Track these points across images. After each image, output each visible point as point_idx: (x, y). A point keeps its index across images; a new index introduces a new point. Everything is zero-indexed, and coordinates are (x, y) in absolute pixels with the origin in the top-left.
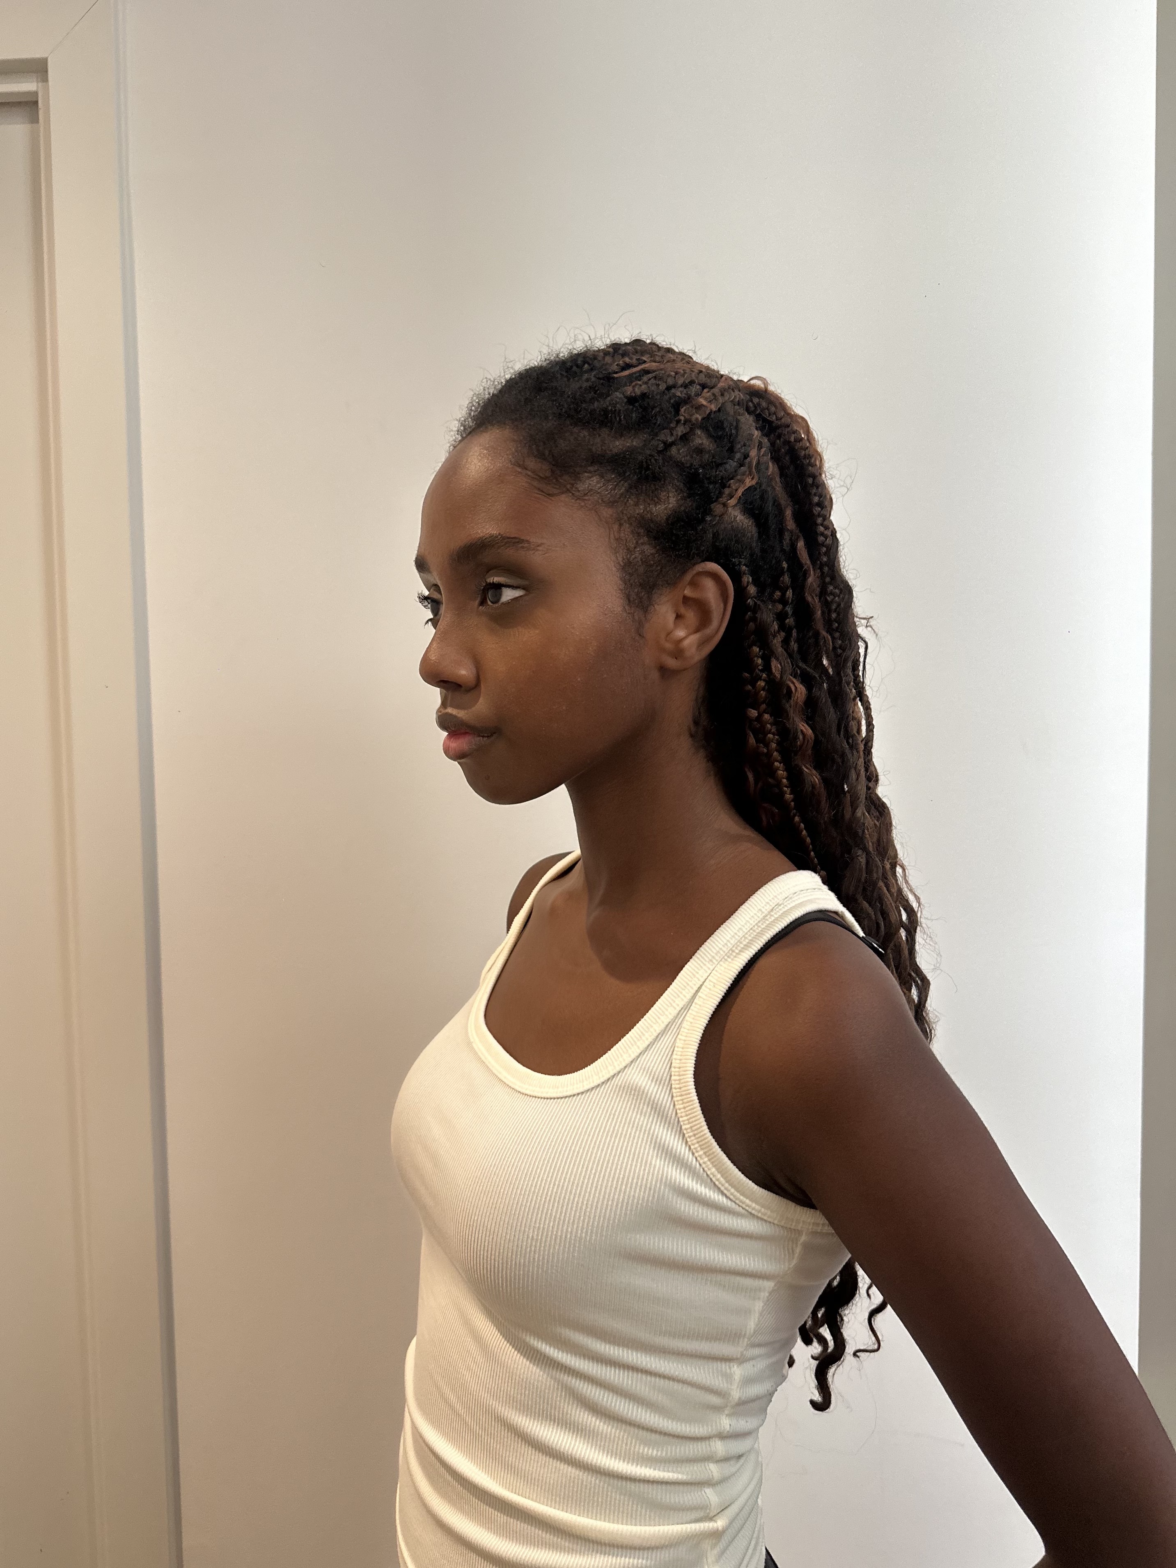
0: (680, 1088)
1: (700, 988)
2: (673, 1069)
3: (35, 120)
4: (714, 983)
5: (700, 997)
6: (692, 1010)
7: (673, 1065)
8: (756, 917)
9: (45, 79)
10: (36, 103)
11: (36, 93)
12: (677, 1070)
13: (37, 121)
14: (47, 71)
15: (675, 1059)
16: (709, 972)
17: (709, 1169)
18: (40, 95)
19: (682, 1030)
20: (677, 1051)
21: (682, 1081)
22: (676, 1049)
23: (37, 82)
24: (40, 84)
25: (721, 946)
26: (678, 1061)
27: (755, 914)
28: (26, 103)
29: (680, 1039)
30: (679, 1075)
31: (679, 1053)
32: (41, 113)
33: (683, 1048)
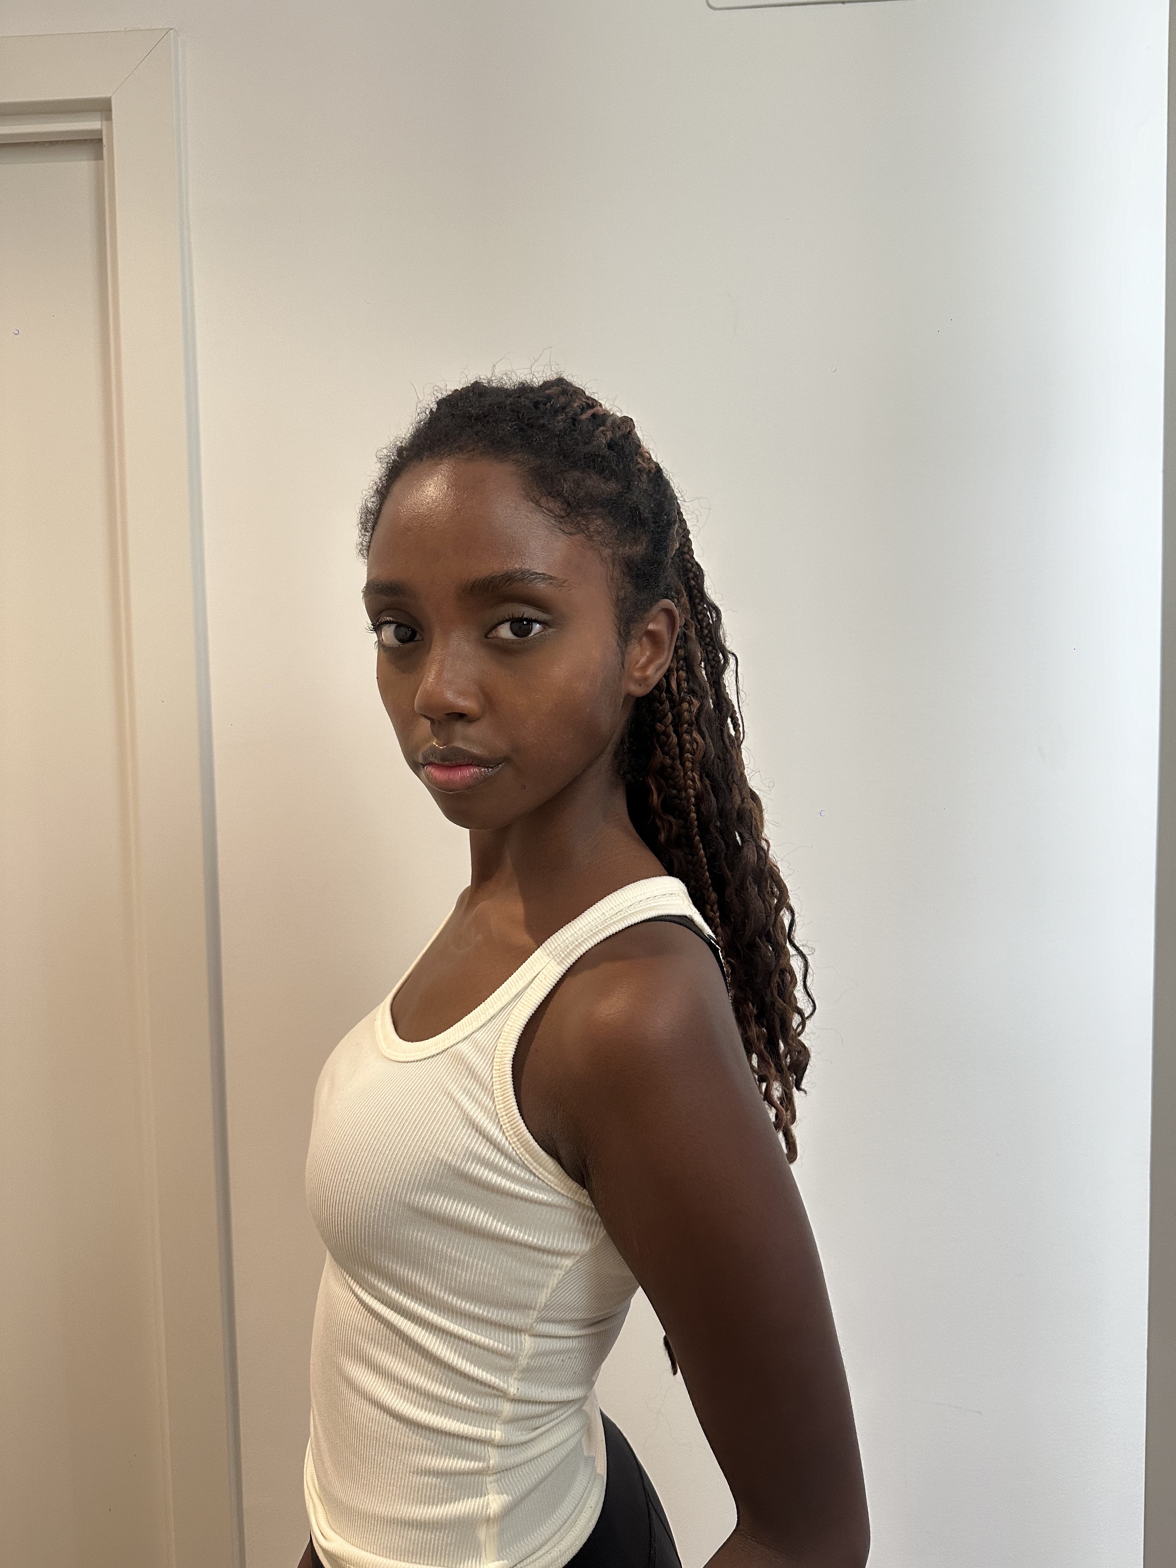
0: (499, 1070)
1: (533, 979)
2: (496, 1052)
3: (99, 157)
4: (546, 976)
5: (532, 988)
6: (524, 999)
7: (497, 1048)
8: (598, 920)
9: (109, 118)
10: (101, 140)
11: (100, 132)
12: (500, 1052)
13: (101, 158)
14: (111, 110)
15: (500, 1043)
16: (544, 965)
17: (518, 1149)
18: (104, 132)
19: (512, 1016)
20: (503, 1035)
21: (502, 1063)
22: (503, 1033)
23: (101, 120)
24: (104, 122)
25: (559, 943)
26: (502, 1045)
27: (598, 917)
28: (91, 141)
29: (508, 1025)
30: (500, 1058)
31: (504, 1037)
32: (105, 150)
33: (508, 1033)
